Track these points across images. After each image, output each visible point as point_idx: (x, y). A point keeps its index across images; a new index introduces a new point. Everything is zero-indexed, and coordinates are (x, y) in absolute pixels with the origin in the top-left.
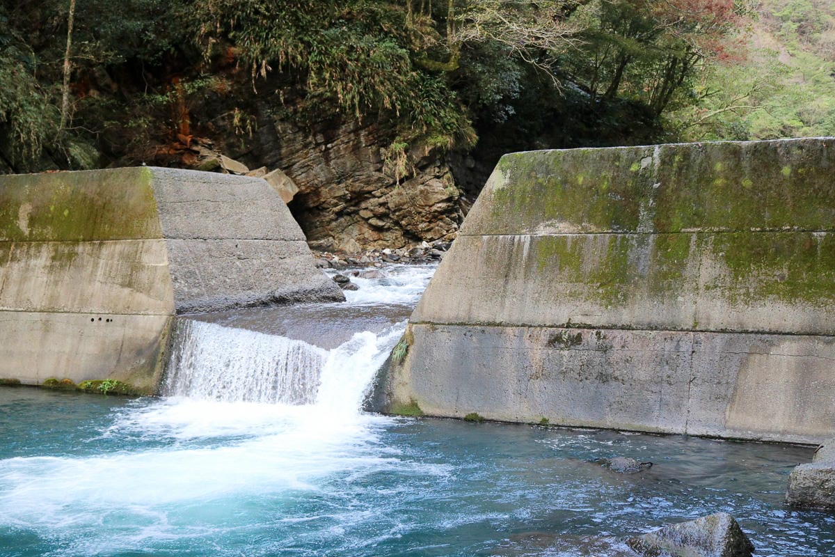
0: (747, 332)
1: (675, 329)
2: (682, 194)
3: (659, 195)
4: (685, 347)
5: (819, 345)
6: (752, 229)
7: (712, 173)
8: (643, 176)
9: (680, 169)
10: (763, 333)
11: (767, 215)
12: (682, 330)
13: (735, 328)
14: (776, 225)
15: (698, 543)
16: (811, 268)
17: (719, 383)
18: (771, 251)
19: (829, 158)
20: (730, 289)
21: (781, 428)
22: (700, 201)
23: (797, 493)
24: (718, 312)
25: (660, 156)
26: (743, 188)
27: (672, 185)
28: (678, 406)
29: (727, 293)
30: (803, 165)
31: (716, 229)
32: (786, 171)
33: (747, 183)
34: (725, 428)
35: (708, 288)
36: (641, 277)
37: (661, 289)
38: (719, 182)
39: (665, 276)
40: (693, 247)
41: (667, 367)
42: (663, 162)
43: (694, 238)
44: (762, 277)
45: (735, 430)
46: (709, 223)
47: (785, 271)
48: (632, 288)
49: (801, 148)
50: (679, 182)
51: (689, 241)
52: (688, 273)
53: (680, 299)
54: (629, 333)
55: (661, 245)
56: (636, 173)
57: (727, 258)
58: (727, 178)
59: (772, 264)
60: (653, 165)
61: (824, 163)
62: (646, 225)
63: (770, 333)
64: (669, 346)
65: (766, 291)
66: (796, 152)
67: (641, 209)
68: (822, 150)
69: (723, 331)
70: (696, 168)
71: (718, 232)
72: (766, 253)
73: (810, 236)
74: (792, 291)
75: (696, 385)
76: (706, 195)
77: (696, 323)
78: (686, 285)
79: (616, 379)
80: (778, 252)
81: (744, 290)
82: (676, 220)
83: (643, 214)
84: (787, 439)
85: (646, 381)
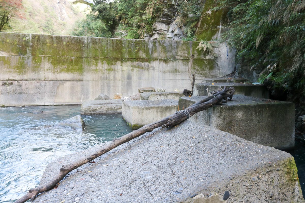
0: (58, 80)
1: (39, 80)
2: (39, 47)
3: (32, 47)
4: (43, 84)
5: (75, 83)
6: (57, 56)
7: (46, 42)
8: (27, 41)
9: (37, 40)
10: (62, 80)
11: (61, 53)
12: (42, 80)
13: (55, 79)
14: (63, 55)
15: (75, 122)
16: (72, 66)
17: (52, 92)
18: (62, 61)
19: (74, 41)
20: (53, 70)
21: (68, 101)
22: (43, 49)
23: (84, 112)
24: (51, 76)
25: (31, 36)
26: (54, 46)
27: (36, 44)
28: (42, 99)
29: (52, 71)
30: (68, 42)
31: (48, 56)
32: (64, 43)
33: (55, 45)
34: (55, 103)
35: (47, 70)
36: (29, 67)
37: (35, 70)
38: (48, 44)
39: (36, 67)
40: (43, 60)
41: (38, 89)
42: (33, 38)
43: (43, 58)
44: (61, 67)
45: (57, 103)
46: (47, 54)
47: (66, 66)
48: (27, 70)
49: (68, 38)
50: (37, 44)
51: (41, 58)
52: (42, 66)
53: (40, 73)
54: (27, 81)
55: (34, 59)
56: (25, 41)
57: (52, 63)
58: (50, 44)
59: (63, 64)
60: (30, 39)
61: (73, 42)
62: (29, 54)
63: (64, 80)
64: (38, 84)
65: (62, 71)
66: (66, 39)
67: (27, 50)
68: (72, 39)
69: (52, 80)
70: (42, 40)
71: (49, 57)
72: (61, 62)
73: (71, 58)
74: (68, 70)
75: (46, 93)
76: (45, 47)
77: (45, 79)
78: (42, 69)
79: (24, 93)
80: (64, 62)
81: (56, 71)
82: (38, 53)
83: (28, 51)
84: (69, 104)
85: (33, 93)
